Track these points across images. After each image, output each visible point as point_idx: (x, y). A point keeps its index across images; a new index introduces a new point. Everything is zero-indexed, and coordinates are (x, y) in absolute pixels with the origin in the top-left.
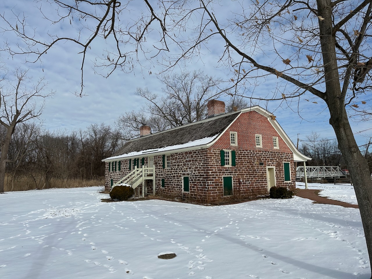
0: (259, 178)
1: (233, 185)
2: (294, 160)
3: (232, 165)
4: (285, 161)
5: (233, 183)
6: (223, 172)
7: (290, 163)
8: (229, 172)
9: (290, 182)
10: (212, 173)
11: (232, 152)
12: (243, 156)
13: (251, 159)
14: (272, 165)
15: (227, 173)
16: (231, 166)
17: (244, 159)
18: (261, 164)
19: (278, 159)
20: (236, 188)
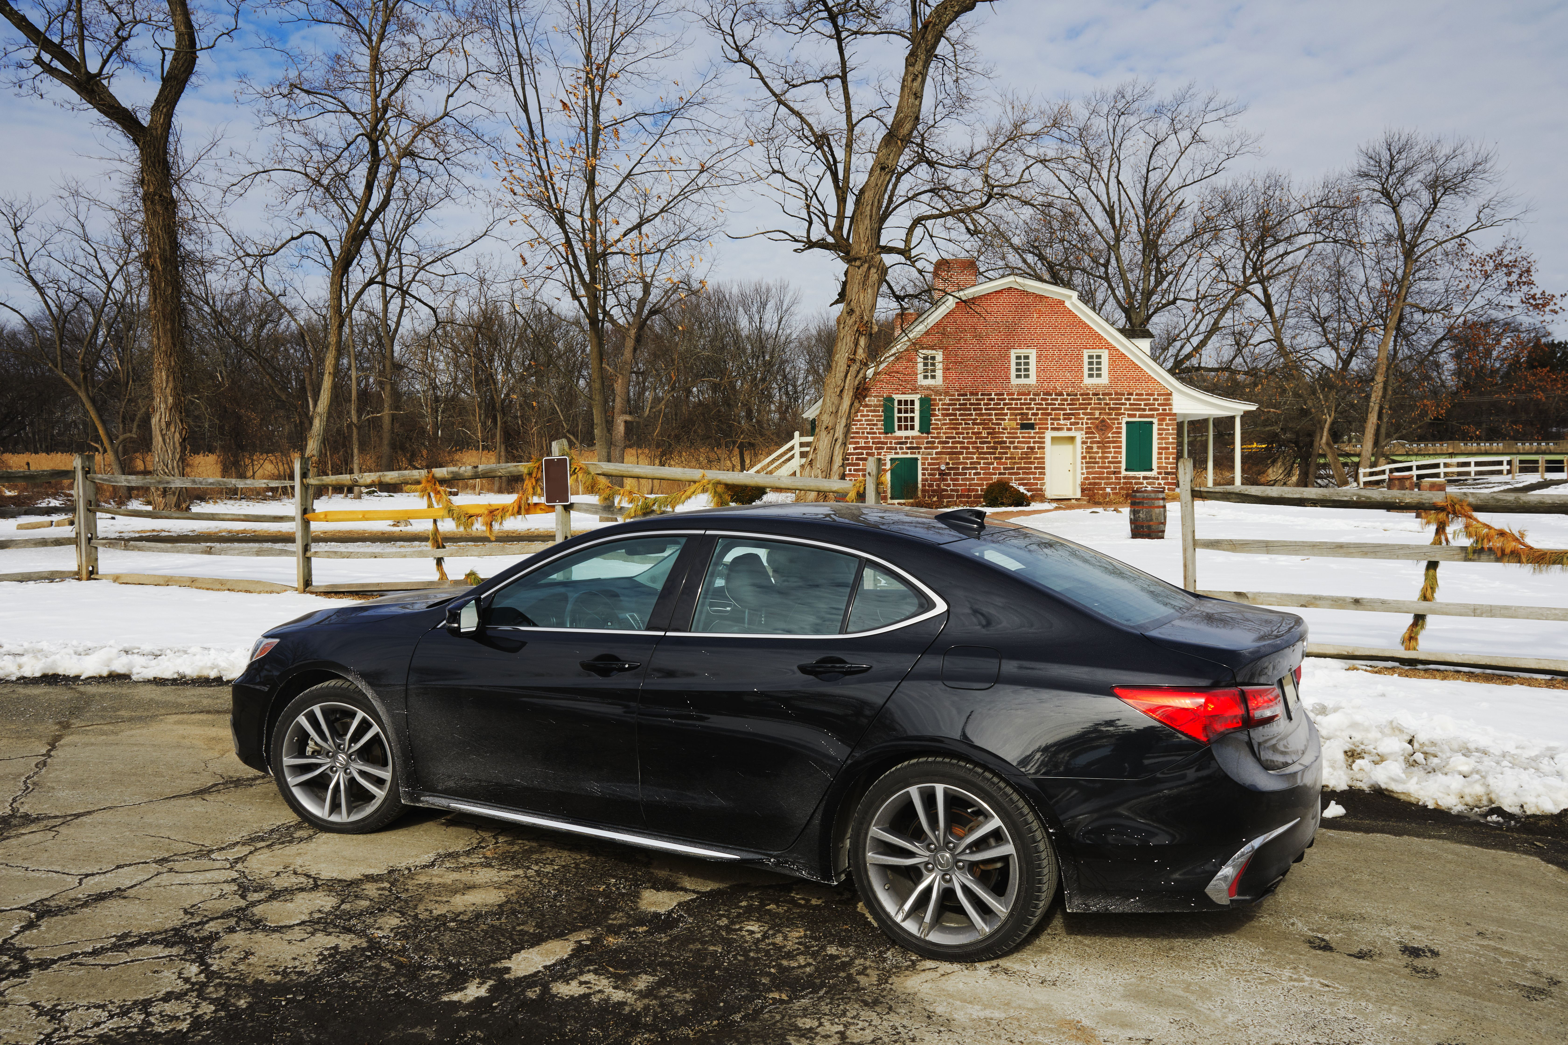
0: (1015, 463)
1: (920, 477)
2: (1174, 411)
3: (921, 431)
4: (1130, 416)
5: (920, 472)
6: (891, 448)
7: (1155, 421)
8: (908, 448)
9: (1154, 473)
10: (855, 449)
11: (922, 400)
12: (959, 410)
13: (990, 415)
14: (1069, 429)
15: (901, 448)
16: (918, 434)
17: (961, 415)
18: (1027, 427)
19: (1097, 412)
20: (931, 485)
